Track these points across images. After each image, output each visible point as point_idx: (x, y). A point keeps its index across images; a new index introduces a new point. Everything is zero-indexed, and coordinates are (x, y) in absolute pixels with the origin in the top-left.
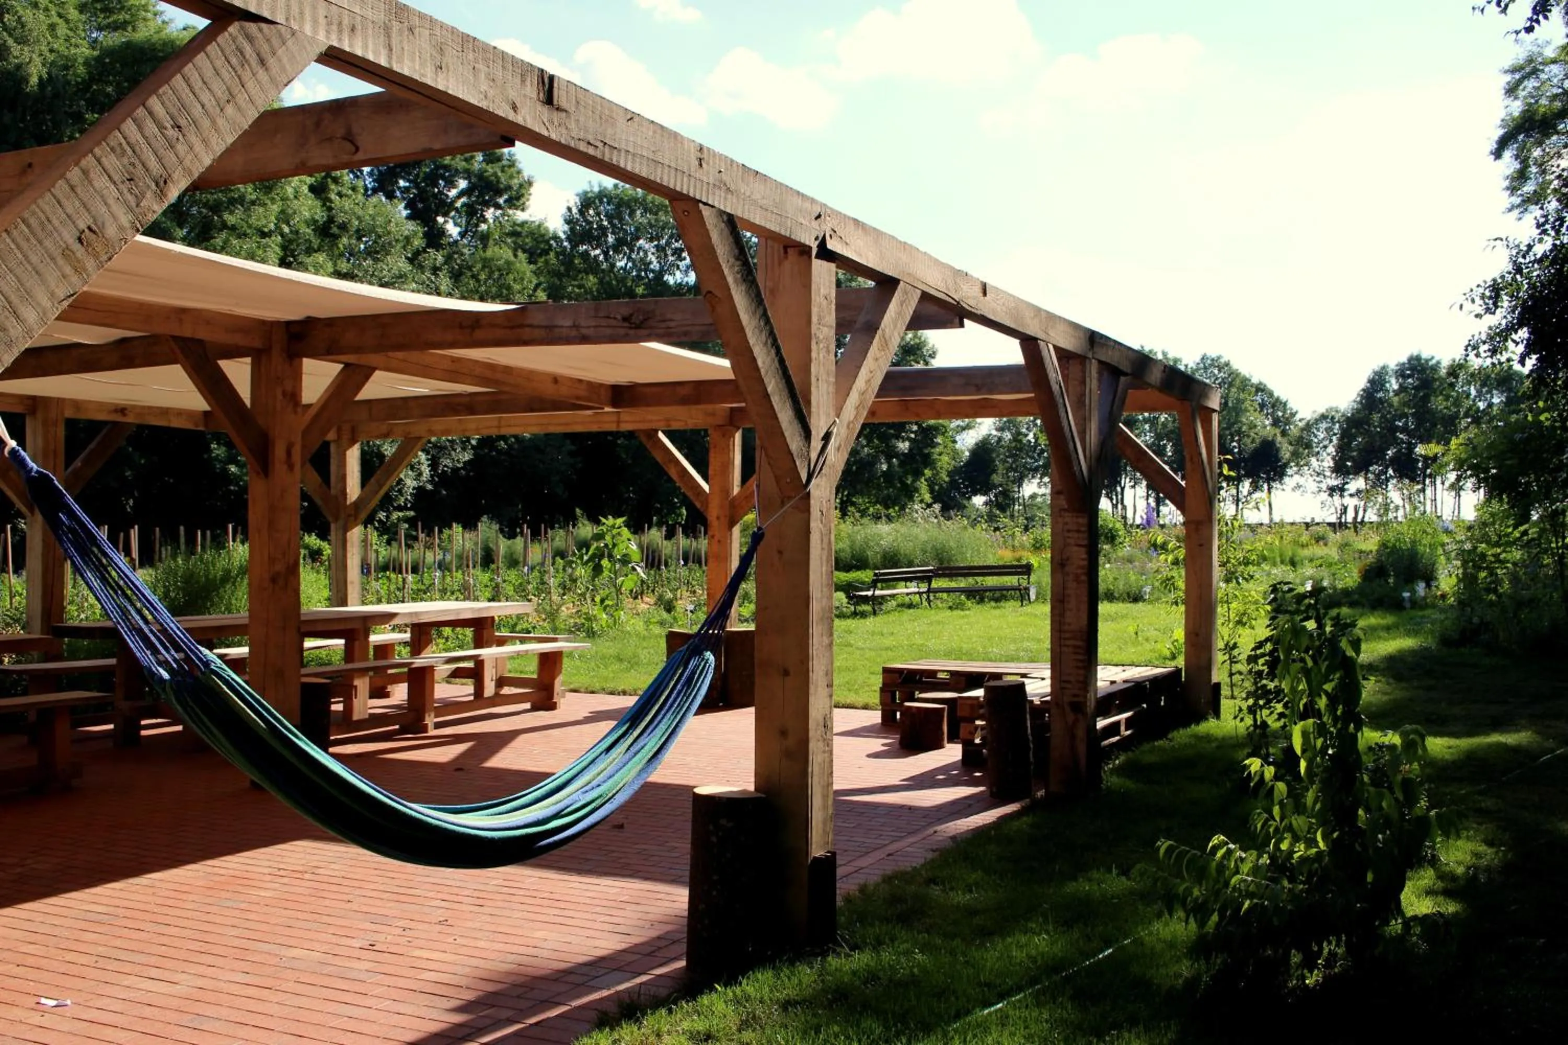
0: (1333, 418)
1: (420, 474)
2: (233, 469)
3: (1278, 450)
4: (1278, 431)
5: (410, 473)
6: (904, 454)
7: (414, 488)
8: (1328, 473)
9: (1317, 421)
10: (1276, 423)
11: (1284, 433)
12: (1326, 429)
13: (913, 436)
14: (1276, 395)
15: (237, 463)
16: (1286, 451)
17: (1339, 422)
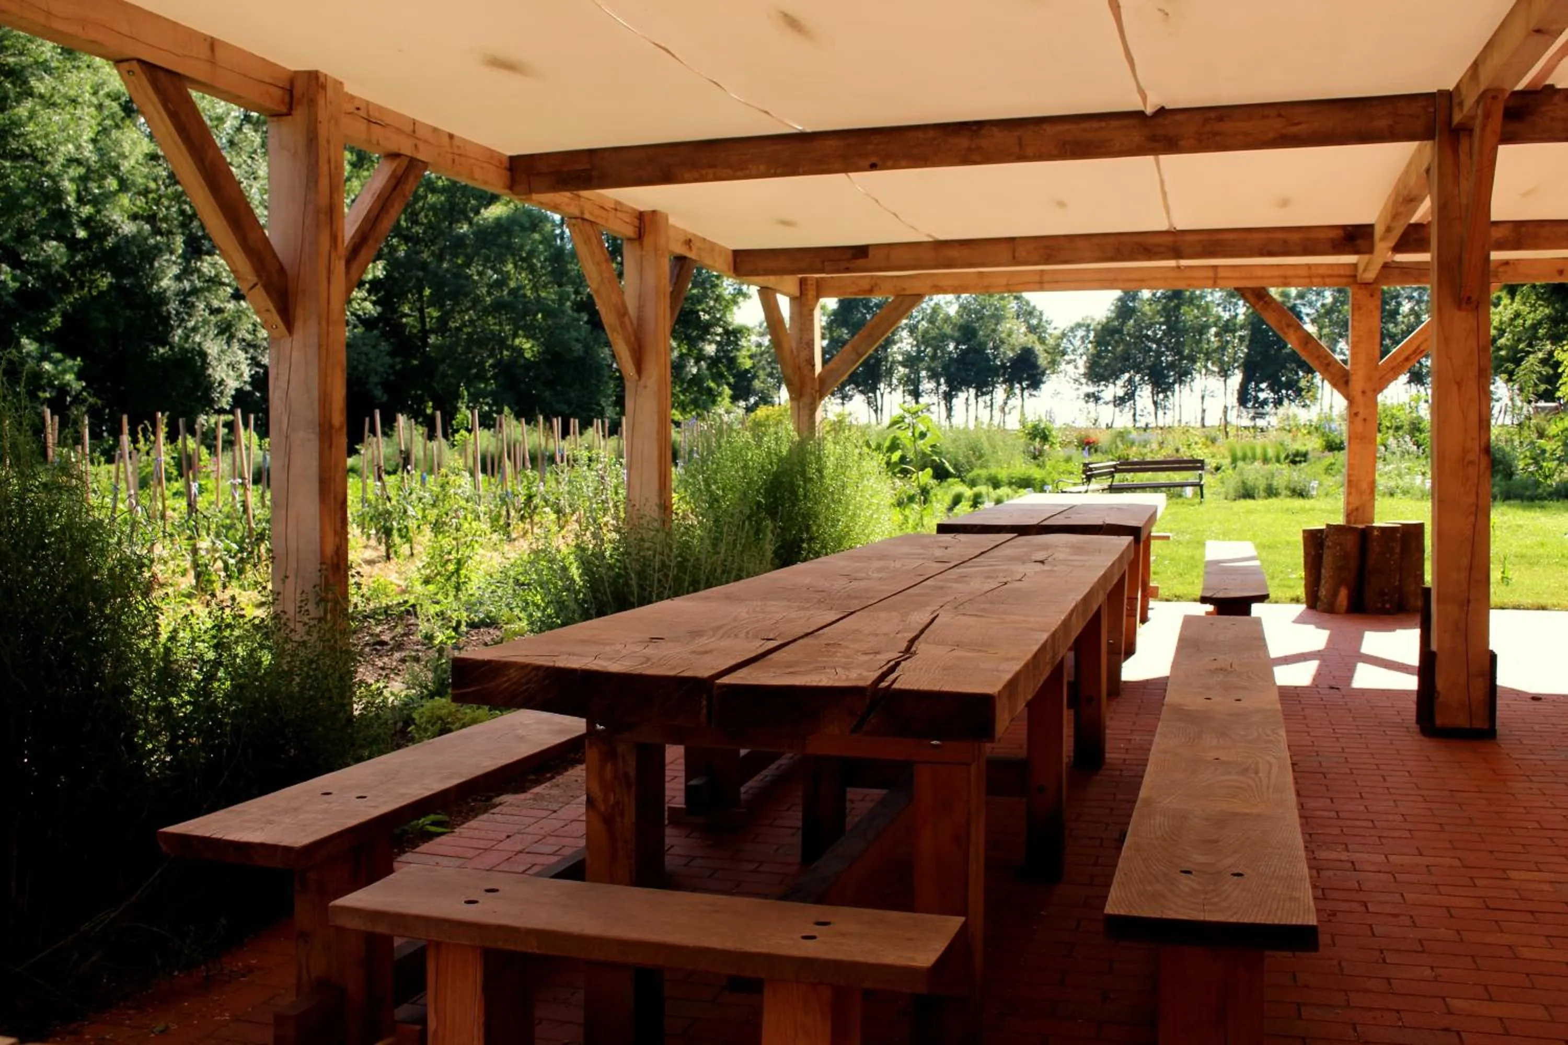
0: (1088, 326)
1: (241, 375)
2: (47, 366)
3: (1036, 357)
4: (1035, 338)
5: (231, 373)
6: (711, 358)
7: (237, 390)
8: (1084, 381)
9: (1072, 330)
10: (1032, 329)
11: (1042, 340)
12: (1082, 337)
13: (718, 338)
14: (1032, 304)
15: (50, 360)
16: (1043, 360)
17: (1094, 330)
